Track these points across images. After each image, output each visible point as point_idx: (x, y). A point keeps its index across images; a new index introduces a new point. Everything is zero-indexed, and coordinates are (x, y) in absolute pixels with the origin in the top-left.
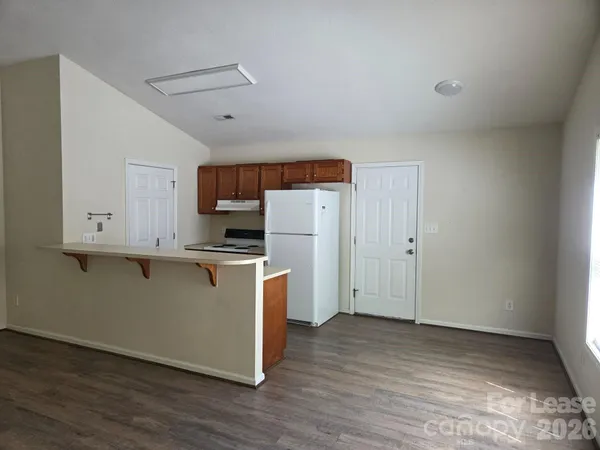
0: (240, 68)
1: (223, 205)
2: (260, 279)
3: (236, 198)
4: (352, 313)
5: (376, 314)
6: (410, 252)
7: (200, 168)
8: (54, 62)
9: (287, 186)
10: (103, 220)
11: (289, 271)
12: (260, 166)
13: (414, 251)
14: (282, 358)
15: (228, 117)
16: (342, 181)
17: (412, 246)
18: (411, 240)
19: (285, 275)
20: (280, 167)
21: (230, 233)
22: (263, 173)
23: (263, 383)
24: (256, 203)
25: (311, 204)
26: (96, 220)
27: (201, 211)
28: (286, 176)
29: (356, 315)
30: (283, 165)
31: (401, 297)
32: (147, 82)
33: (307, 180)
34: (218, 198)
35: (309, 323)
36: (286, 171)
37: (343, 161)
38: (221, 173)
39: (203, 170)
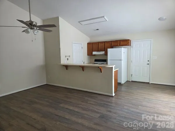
0: (105, 17)
1: (94, 53)
2: (114, 70)
3: (98, 51)
4: (131, 81)
5: (138, 81)
6: (148, 64)
7: (88, 43)
8: (58, 18)
9: (112, 47)
10: (68, 57)
11: (118, 69)
12: (105, 42)
13: (149, 64)
14: (117, 91)
15: (98, 30)
16: (129, 45)
17: (149, 63)
18: (148, 61)
19: (117, 70)
20: (110, 42)
21: (96, 60)
22: (106, 44)
23: (114, 96)
24: (104, 52)
25: (121, 52)
26: (67, 57)
27: (88, 55)
28: (112, 45)
29: (132, 81)
30: (111, 42)
31: (145, 76)
32: (79, 22)
33: (119, 45)
34: (93, 51)
35: (120, 83)
36: (112, 43)
37: (129, 40)
38: (94, 45)
39: (89, 44)
